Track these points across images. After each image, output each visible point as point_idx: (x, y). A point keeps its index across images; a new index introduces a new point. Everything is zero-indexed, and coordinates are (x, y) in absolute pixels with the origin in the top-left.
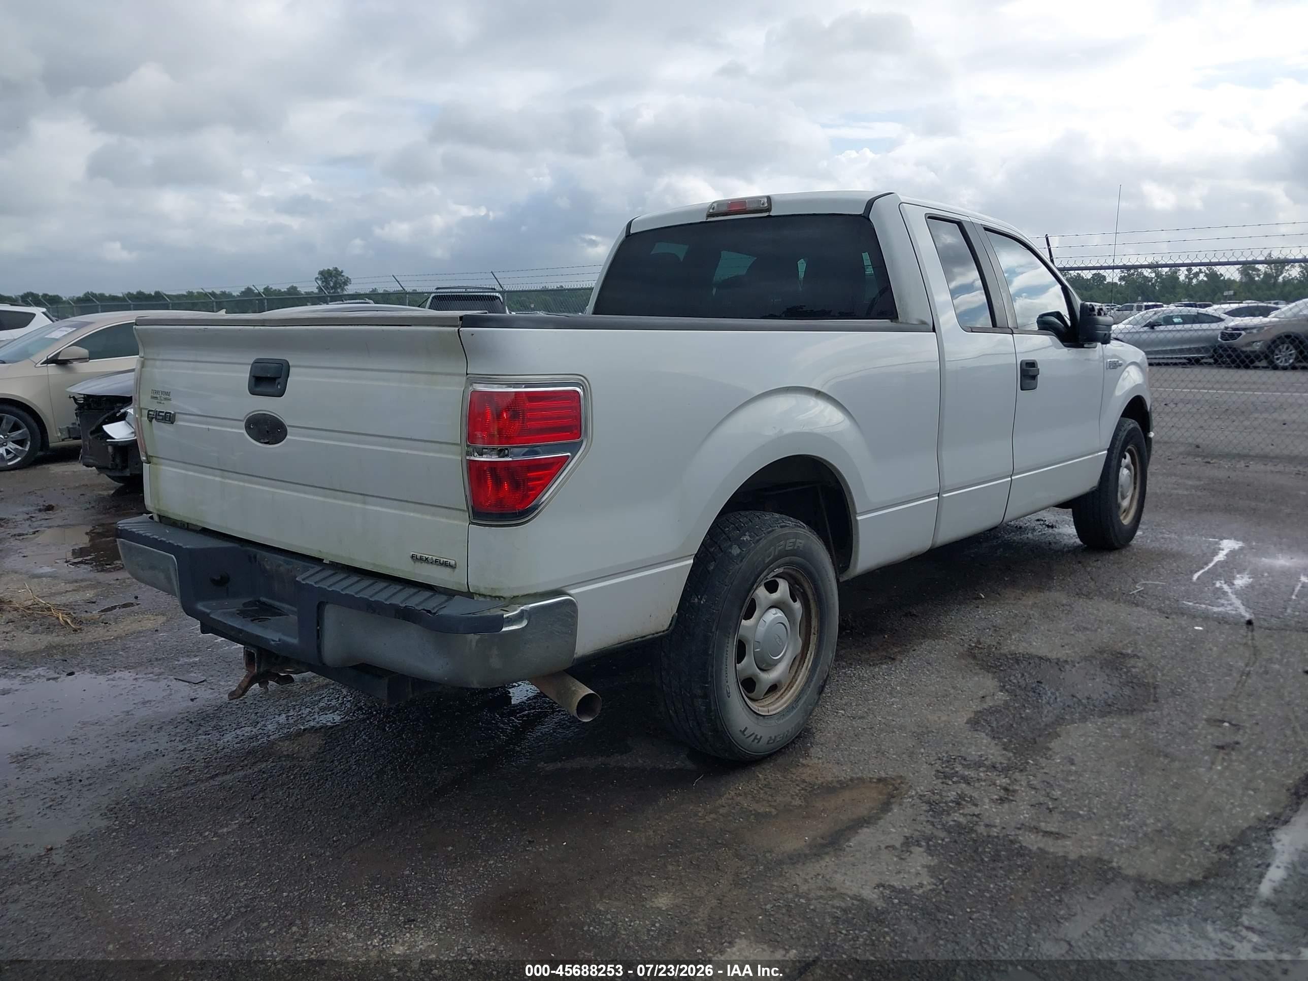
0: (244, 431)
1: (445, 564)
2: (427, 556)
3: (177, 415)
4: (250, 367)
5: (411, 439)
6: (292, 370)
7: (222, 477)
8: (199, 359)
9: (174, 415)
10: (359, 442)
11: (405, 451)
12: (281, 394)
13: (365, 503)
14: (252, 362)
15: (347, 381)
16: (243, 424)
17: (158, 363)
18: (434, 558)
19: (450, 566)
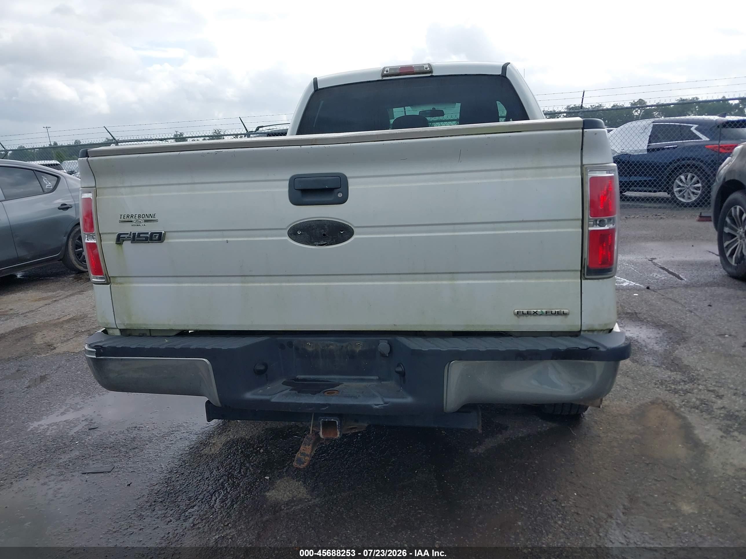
0: (287, 238)
1: (558, 314)
2: (535, 311)
3: (168, 235)
4: (288, 182)
5: (523, 221)
6: (350, 181)
7: (242, 282)
8: (197, 180)
9: (165, 234)
10: (454, 231)
11: (515, 232)
12: (343, 201)
13: (453, 279)
14: (288, 177)
15: (433, 184)
16: (286, 232)
17: (123, 190)
18: (544, 311)
19: (564, 314)
